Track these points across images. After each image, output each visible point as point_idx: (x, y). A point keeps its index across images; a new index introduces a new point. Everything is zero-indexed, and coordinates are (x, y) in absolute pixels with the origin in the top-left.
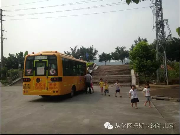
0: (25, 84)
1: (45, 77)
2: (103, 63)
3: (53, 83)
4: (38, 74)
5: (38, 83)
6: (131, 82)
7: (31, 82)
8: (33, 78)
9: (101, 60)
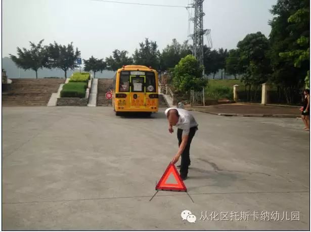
0: (120, 101)
1: (143, 93)
3: (151, 100)
4: (135, 90)
5: (135, 100)
7: (127, 98)
8: (129, 95)
9: (87, 69)
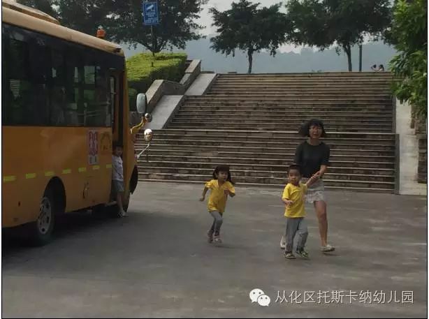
2: (236, 61)
6: (392, 166)
9: (224, 44)
